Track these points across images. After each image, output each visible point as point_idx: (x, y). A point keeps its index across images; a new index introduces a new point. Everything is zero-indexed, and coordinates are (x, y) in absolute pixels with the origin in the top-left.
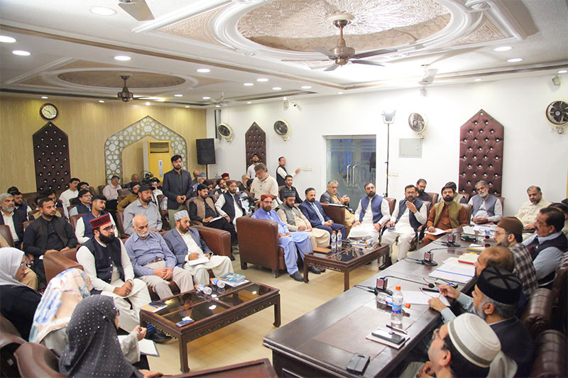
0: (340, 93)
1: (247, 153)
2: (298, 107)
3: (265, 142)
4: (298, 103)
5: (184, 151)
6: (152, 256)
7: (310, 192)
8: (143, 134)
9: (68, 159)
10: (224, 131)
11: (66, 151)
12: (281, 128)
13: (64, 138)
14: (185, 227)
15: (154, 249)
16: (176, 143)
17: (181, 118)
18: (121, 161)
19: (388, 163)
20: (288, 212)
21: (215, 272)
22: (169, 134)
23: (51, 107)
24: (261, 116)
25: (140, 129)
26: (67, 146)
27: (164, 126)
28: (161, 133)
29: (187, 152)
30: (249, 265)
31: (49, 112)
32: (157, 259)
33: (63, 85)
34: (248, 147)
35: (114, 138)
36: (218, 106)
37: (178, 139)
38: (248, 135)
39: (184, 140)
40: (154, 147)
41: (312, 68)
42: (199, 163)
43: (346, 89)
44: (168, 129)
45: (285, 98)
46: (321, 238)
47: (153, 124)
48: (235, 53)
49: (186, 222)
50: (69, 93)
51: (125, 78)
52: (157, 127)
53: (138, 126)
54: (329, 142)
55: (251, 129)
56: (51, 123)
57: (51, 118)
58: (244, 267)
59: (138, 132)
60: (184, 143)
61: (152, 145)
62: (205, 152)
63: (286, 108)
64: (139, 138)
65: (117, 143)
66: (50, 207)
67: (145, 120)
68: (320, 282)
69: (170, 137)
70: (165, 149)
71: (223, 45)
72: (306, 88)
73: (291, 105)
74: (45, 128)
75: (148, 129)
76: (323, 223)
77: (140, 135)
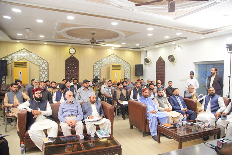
0: (202, 37)
1: (156, 71)
2: (181, 47)
3: (165, 66)
4: (181, 45)
5: (129, 70)
6: (69, 113)
7: (175, 90)
8: (111, 61)
9: (78, 70)
10: (147, 61)
11: (77, 67)
12: (172, 58)
13: (77, 62)
14: (93, 101)
15: (72, 110)
16: (126, 66)
17: (129, 55)
18: (100, 73)
19: (230, 77)
20: (160, 100)
21: (101, 127)
22: (123, 62)
23: (73, 49)
24: (163, 53)
25: (109, 59)
26: (78, 65)
27: (120, 58)
28: (119, 62)
29: (131, 70)
30: (134, 127)
31: (72, 51)
32: (72, 115)
33: (73, 39)
34: (157, 68)
35: (98, 63)
36: (145, 49)
37: (127, 64)
38: (157, 63)
39: (130, 65)
40: (114, 67)
41: (175, 19)
42: (136, 76)
43: (204, 34)
44: (122, 60)
45: (173, 43)
46: (177, 118)
47: (116, 57)
48: (122, 9)
49: (94, 98)
50: (78, 43)
51: (93, 34)
52: (117, 58)
53: (109, 58)
54: (198, 65)
55: (159, 60)
56: (72, 55)
57: (73, 53)
58: (131, 127)
59: (109, 60)
60: (129, 66)
61: (113, 66)
62: (139, 70)
63: (175, 48)
64: (109, 63)
65: (99, 65)
66: (42, 85)
67: (112, 55)
68: (167, 144)
69: (123, 63)
70: (119, 68)
71: (112, 5)
72: (179, 34)
73: (177, 47)
74: (70, 58)
75: (113, 59)
76: (181, 109)
77: (109, 62)
